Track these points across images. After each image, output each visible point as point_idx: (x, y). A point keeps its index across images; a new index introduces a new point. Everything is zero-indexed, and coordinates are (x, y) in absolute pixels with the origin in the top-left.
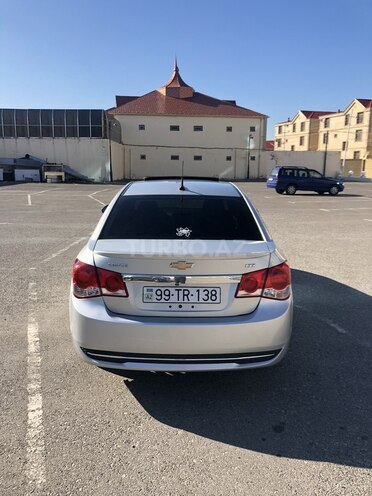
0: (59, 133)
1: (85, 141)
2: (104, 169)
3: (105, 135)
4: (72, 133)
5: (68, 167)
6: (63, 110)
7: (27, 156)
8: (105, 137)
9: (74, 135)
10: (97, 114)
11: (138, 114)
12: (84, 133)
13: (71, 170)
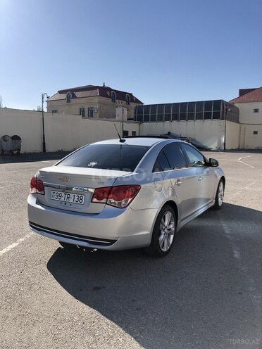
0: (191, 117)
1: (208, 122)
2: (220, 141)
3: (223, 117)
4: (199, 117)
5: (194, 140)
6: (195, 102)
7: (169, 133)
8: (223, 119)
9: (200, 118)
10: (218, 103)
11: (254, 101)
12: (208, 116)
13: (197, 142)
